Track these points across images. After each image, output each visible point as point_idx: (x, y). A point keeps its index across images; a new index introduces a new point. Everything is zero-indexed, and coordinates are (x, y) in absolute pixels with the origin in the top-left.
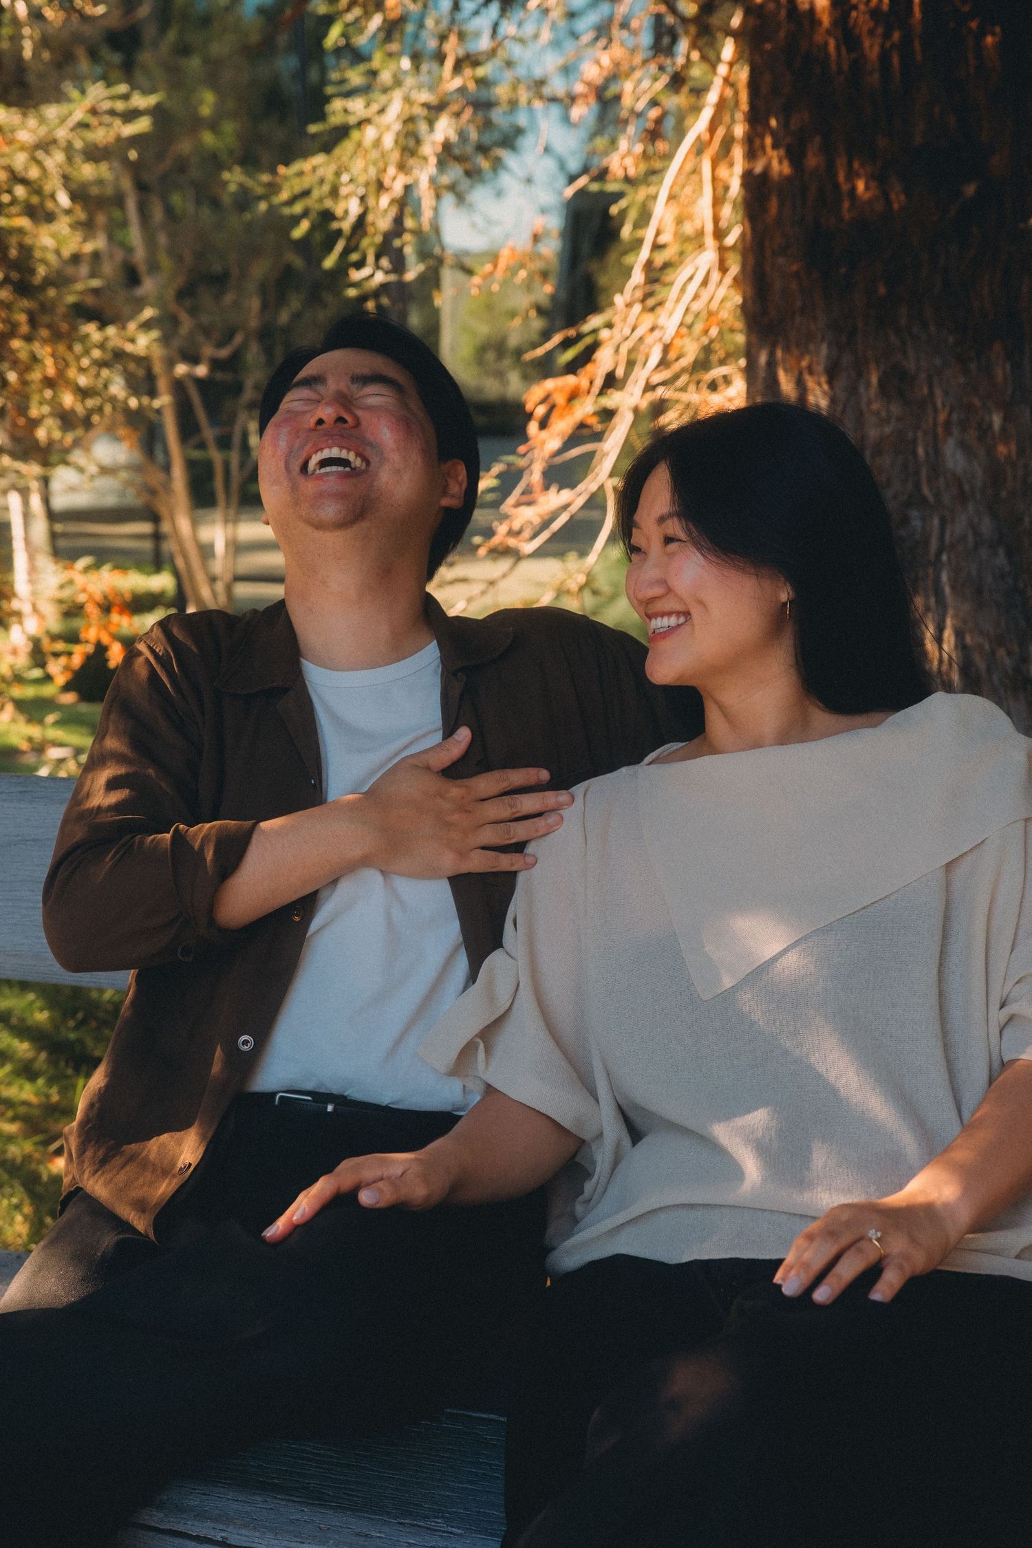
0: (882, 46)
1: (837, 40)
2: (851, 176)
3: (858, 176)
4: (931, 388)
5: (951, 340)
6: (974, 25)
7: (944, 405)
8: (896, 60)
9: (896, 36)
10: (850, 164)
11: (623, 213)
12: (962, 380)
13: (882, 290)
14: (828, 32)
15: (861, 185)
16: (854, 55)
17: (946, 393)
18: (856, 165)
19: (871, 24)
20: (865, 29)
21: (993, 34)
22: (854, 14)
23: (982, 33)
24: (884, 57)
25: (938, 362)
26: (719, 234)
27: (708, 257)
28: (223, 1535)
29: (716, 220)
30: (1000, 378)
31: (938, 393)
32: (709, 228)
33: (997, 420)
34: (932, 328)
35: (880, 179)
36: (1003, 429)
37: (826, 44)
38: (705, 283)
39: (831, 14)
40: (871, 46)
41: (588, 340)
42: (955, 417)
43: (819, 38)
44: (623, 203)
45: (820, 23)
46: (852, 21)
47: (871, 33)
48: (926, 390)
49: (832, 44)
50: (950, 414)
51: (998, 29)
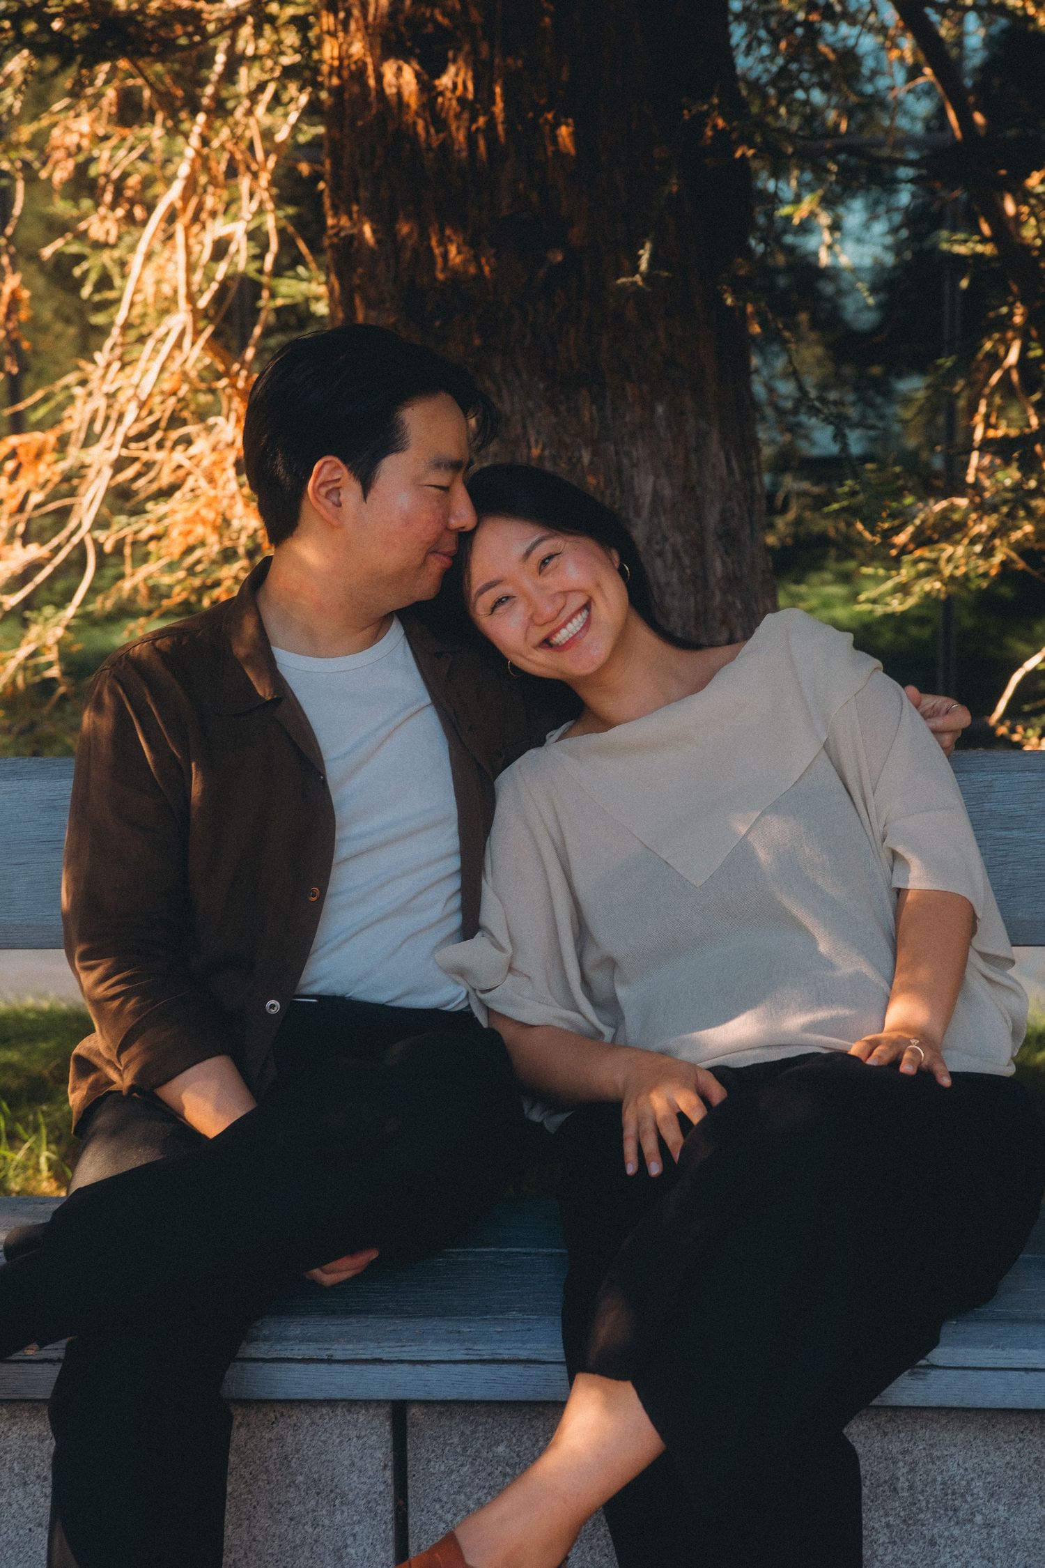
0: (469, 129)
1: (425, 120)
2: (443, 242)
3: (451, 241)
4: (524, 427)
5: (541, 386)
6: (550, 116)
7: (537, 442)
8: (482, 143)
9: (482, 121)
10: (442, 231)
11: (85, 274)
12: (554, 420)
13: (477, 342)
14: (417, 114)
15: (453, 250)
16: (442, 136)
17: (538, 433)
18: (448, 232)
19: (458, 109)
20: (452, 113)
21: (567, 125)
22: (440, 100)
23: (556, 125)
24: (471, 138)
25: (531, 404)
26: (191, 298)
27: (181, 318)
28: (328, 1353)
29: (188, 284)
30: (587, 419)
31: (532, 433)
32: (182, 291)
33: (586, 458)
34: (525, 376)
35: (473, 244)
36: (591, 463)
37: (415, 124)
38: (178, 345)
39: (419, 99)
40: (458, 129)
41: (60, 397)
42: (547, 453)
43: (409, 118)
44: (85, 265)
45: (408, 106)
46: (438, 108)
47: (458, 116)
48: (519, 430)
49: (421, 124)
50: (543, 450)
51: (570, 121)
